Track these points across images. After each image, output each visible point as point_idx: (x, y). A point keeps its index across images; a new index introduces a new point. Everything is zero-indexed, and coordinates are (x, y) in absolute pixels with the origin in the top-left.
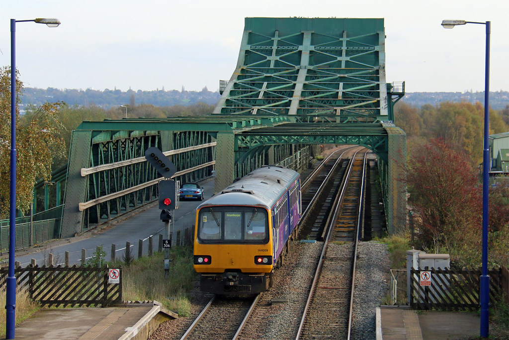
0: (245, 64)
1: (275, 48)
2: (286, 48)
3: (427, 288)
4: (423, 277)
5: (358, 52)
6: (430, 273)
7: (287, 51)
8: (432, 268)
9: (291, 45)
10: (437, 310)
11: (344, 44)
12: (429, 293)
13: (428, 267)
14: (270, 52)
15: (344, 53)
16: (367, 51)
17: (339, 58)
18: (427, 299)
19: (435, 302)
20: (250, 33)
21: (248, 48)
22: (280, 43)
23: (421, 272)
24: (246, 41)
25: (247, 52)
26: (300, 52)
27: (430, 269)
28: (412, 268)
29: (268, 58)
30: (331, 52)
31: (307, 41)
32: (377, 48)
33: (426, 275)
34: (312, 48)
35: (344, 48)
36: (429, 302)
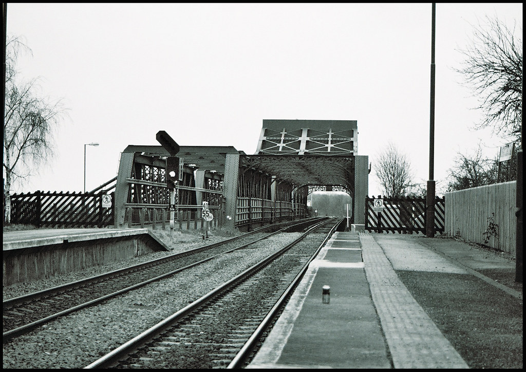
0: (262, 148)
1: (283, 138)
2: (290, 138)
3: (379, 214)
4: (377, 204)
5: (339, 141)
6: (382, 200)
7: (291, 141)
8: (384, 196)
9: (294, 137)
10: (388, 232)
11: (330, 136)
12: (382, 219)
13: (380, 196)
14: (279, 141)
15: (330, 142)
16: (345, 141)
17: (326, 145)
18: (380, 223)
19: (386, 226)
20: (266, 130)
21: (265, 138)
22: (286, 136)
23: (375, 200)
24: (263, 134)
25: (264, 141)
26: (300, 141)
27: (382, 197)
28: (367, 196)
29: (278, 145)
30: (321, 141)
31: (305, 134)
32: (352, 139)
33: (379, 202)
34: (308, 139)
35: (330, 139)
36: (382, 226)
